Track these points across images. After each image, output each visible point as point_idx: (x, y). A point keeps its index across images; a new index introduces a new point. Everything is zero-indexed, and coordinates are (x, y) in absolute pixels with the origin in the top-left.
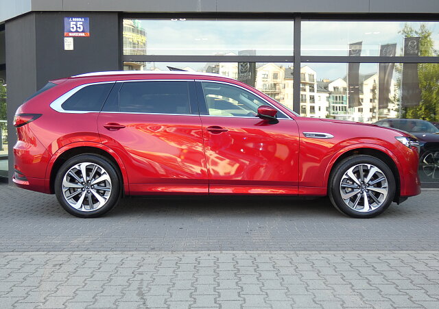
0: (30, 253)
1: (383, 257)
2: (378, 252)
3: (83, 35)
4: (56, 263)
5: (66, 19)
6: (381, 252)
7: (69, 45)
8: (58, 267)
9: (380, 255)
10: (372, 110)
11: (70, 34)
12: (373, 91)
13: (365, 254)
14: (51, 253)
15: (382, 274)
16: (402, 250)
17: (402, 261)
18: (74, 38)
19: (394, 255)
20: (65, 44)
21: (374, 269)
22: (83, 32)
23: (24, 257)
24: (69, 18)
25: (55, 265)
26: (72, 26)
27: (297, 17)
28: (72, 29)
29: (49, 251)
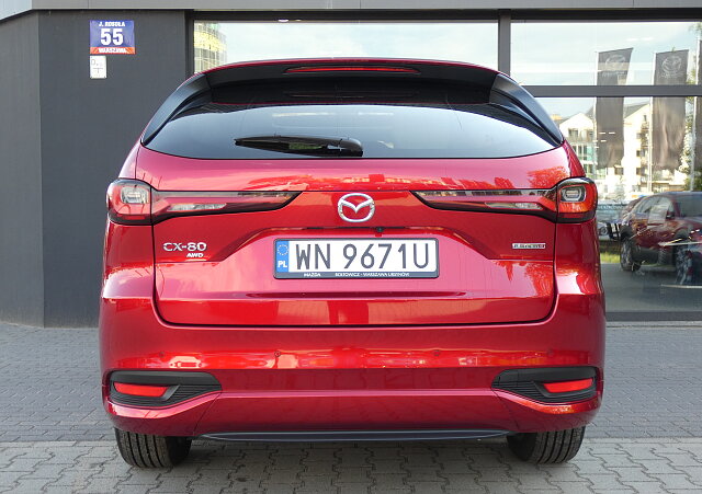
0: (47, 444)
1: (659, 450)
2: (651, 440)
3: (123, 51)
4: (95, 461)
5: (93, 24)
6: (656, 440)
7: (98, 68)
8: (98, 468)
9: (654, 446)
10: (640, 171)
11: (101, 50)
12: (642, 135)
13: (628, 444)
14: (82, 443)
15: (658, 480)
16: (694, 436)
17: (694, 457)
18: (108, 56)
19: (678, 446)
20: (92, 67)
21: (644, 470)
22: (123, 46)
23: (37, 450)
24: (98, 20)
25: (93, 466)
26: (103, 35)
27: (504, 16)
28: (103, 42)
29: (78, 441)
